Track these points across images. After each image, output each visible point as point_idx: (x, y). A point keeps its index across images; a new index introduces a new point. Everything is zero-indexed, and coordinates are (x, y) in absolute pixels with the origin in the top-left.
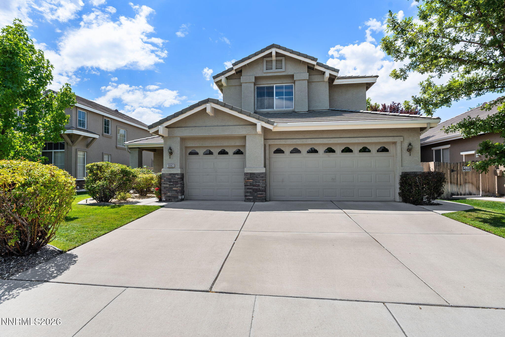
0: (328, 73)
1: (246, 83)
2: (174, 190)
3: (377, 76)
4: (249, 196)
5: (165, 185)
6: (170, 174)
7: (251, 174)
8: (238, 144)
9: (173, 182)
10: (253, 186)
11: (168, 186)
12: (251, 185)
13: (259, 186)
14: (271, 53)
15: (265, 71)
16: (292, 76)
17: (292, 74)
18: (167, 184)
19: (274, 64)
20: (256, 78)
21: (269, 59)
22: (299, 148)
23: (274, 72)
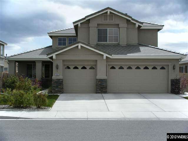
0: (137, 24)
1: (92, 27)
2: (60, 88)
3: (163, 26)
4: (99, 91)
5: (54, 85)
6: (57, 79)
7: (100, 79)
8: (92, 64)
9: (59, 83)
10: (101, 85)
11: (56, 85)
12: (99, 85)
13: (104, 85)
14: (107, 12)
15: (103, 21)
16: (118, 25)
17: (118, 23)
18: (55, 84)
19: (108, 17)
20: (98, 24)
21: (105, 14)
22: (123, 67)
23: (108, 22)
